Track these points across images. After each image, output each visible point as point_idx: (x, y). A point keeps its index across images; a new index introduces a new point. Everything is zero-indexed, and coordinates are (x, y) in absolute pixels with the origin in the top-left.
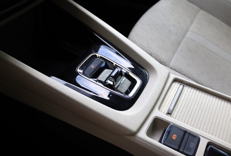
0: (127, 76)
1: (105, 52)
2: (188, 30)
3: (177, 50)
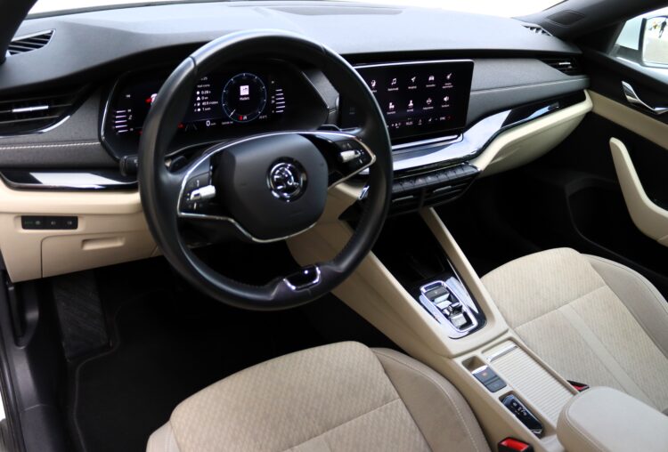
0: (465, 315)
1: (452, 284)
2: (566, 303)
3: (534, 318)
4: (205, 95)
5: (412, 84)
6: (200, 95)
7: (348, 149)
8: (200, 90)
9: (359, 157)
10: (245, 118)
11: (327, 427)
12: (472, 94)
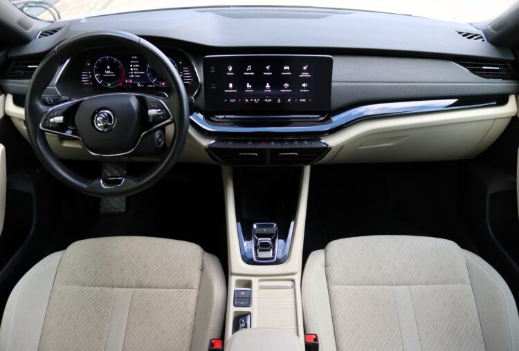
4: (136, 68)
5: (267, 71)
6: (133, 67)
7: (154, 108)
8: (133, 64)
9: (161, 115)
10: (163, 84)
11: (140, 286)
12: (333, 84)
